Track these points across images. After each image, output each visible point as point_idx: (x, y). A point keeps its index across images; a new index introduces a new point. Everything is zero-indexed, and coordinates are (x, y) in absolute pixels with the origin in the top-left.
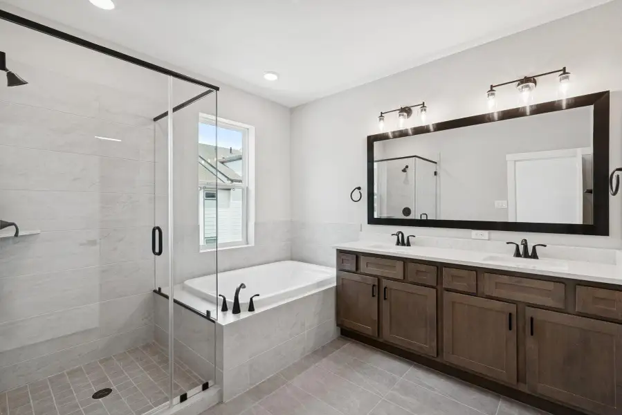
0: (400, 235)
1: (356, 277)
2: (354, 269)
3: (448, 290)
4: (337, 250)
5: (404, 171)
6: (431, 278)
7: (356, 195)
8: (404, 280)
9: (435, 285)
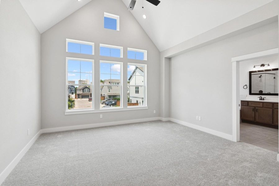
0: (261, 98)
1: (248, 107)
2: (247, 105)
3: (275, 109)
4: (241, 101)
5: (260, 77)
6: (271, 106)
7: (245, 87)
8: (263, 107)
9: (272, 107)
